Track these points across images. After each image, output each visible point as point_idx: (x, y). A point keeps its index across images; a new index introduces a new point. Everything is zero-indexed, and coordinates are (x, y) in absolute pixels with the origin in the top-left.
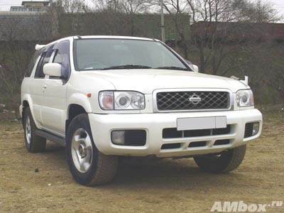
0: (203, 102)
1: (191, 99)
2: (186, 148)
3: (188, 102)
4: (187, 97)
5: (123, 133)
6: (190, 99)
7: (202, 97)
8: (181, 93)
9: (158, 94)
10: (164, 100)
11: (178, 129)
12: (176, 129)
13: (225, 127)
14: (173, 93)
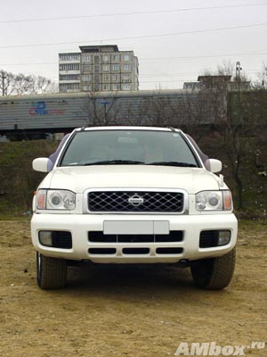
0: (146, 204)
1: (131, 200)
2: (119, 254)
3: (126, 203)
4: (126, 197)
5: (49, 233)
6: (129, 200)
7: (146, 198)
8: (120, 193)
9: (90, 193)
10: (98, 200)
11: (105, 233)
12: (102, 232)
13: (168, 233)
14: (109, 193)
